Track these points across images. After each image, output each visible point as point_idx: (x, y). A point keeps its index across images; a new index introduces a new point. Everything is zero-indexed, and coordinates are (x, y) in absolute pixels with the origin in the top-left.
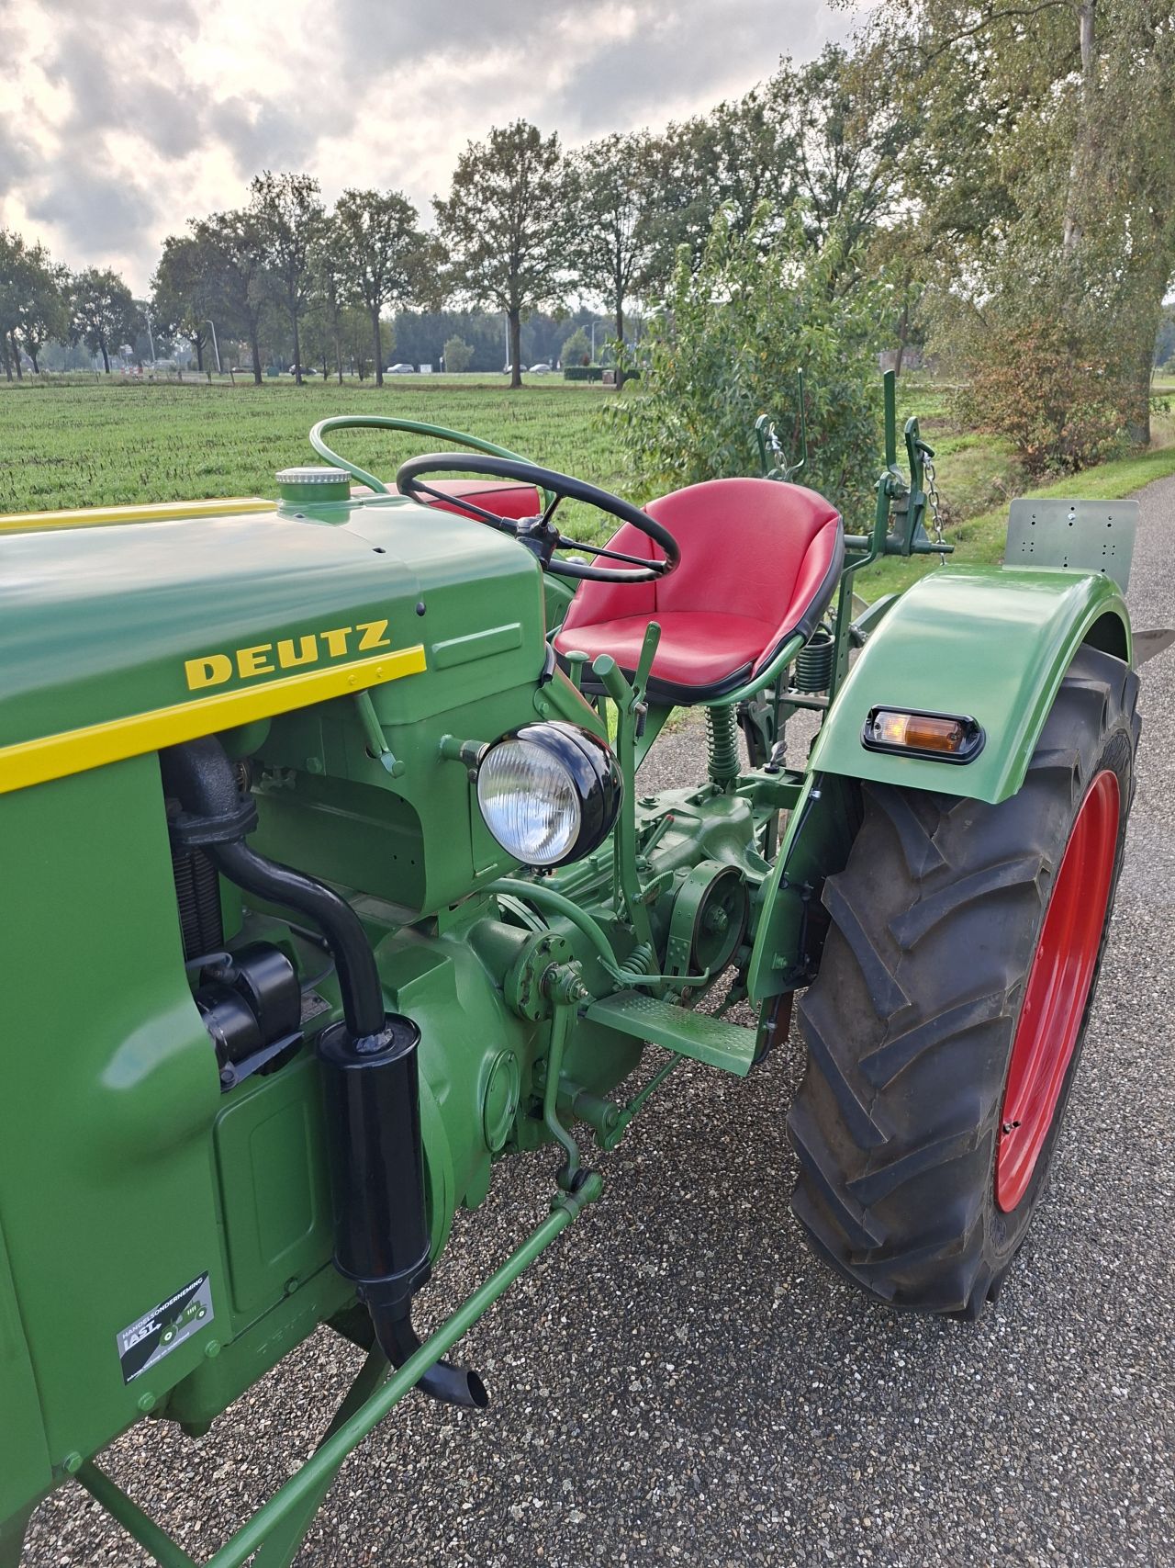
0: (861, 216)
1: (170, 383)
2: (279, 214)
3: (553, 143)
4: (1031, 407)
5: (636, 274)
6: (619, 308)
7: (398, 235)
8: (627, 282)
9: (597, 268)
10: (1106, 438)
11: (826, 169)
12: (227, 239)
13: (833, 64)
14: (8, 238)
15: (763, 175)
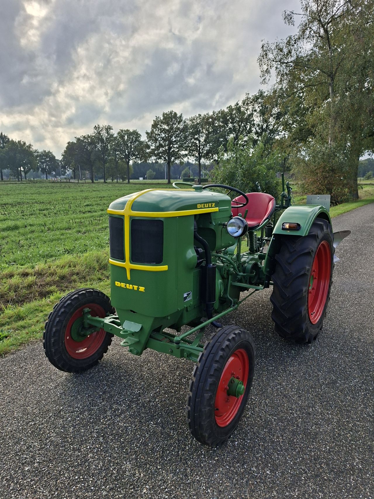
0: (270, 136)
1: (67, 182)
2: (101, 136)
3: (181, 116)
4: (322, 188)
5: (205, 152)
6: (199, 162)
7: (135, 142)
8: (202, 154)
9: (193, 151)
10: (344, 196)
11: (260, 123)
12: (85, 142)
13: (261, 95)
14: (22, 142)
15: (241, 125)
